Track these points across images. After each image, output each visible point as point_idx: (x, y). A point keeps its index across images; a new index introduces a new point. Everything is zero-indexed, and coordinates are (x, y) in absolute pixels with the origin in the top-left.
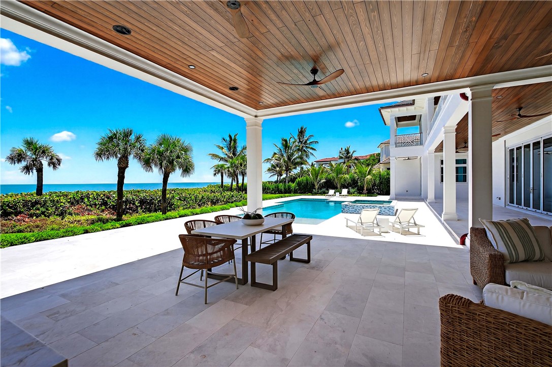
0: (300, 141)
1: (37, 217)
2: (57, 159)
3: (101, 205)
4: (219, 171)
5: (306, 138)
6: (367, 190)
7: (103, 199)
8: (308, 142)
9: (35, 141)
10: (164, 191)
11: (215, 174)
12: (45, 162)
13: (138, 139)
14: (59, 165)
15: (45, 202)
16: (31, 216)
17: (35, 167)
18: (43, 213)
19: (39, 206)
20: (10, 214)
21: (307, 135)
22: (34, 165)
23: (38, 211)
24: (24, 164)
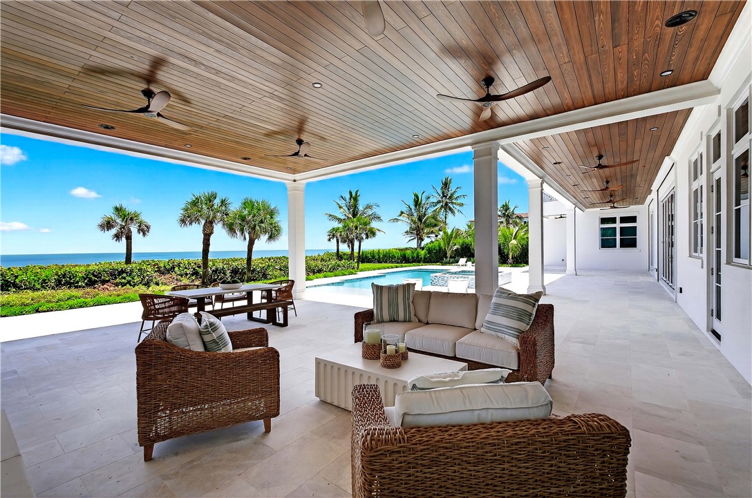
0: (444, 196)
1: (122, 286)
2: (146, 226)
3: (193, 275)
4: (333, 236)
5: (453, 191)
6: (512, 258)
8: (455, 196)
9: (124, 207)
11: (329, 240)
12: (134, 229)
13: (223, 203)
14: (148, 232)
15: (132, 271)
16: (117, 285)
17: (124, 234)
18: (129, 282)
19: (124, 275)
20: (95, 282)
21: (452, 188)
22: (122, 232)
23: (123, 280)
24: (114, 231)
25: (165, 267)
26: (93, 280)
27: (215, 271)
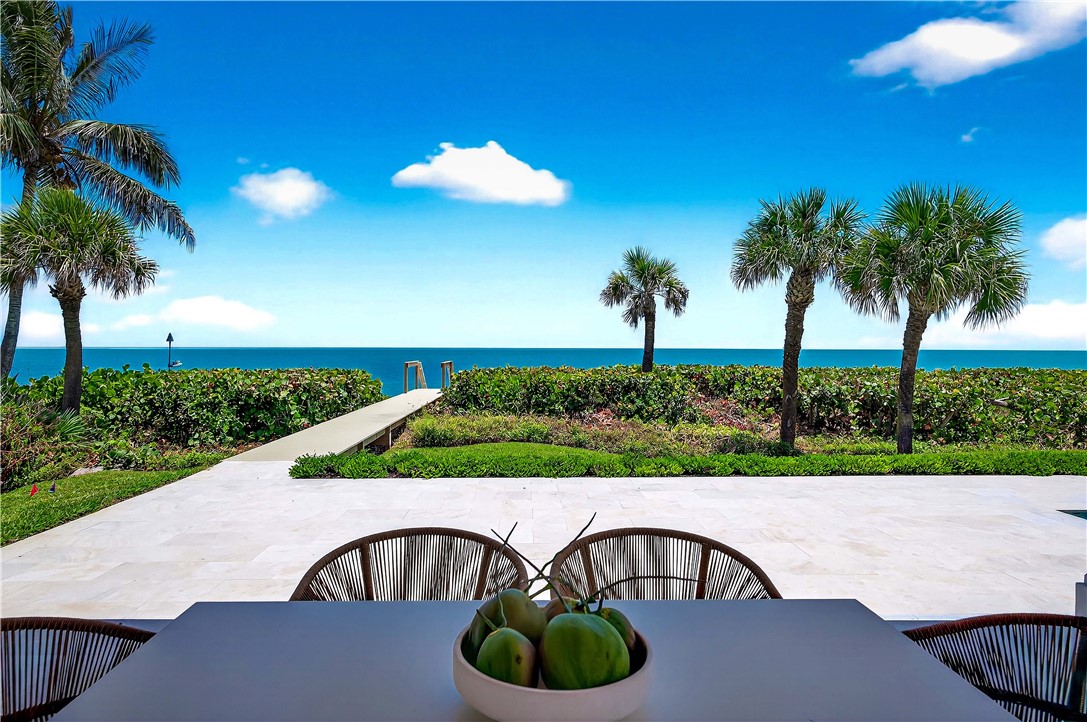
1: (628, 417)
2: (680, 292)
3: (770, 403)
7: (774, 389)
9: (644, 252)
10: (907, 377)
12: (660, 301)
13: (840, 218)
14: (685, 303)
16: (619, 414)
17: (643, 312)
18: (639, 410)
19: (634, 395)
23: (630, 406)
24: (626, 305)
25: (716, 380)
26: (577, 402)
27: (820, 400)
